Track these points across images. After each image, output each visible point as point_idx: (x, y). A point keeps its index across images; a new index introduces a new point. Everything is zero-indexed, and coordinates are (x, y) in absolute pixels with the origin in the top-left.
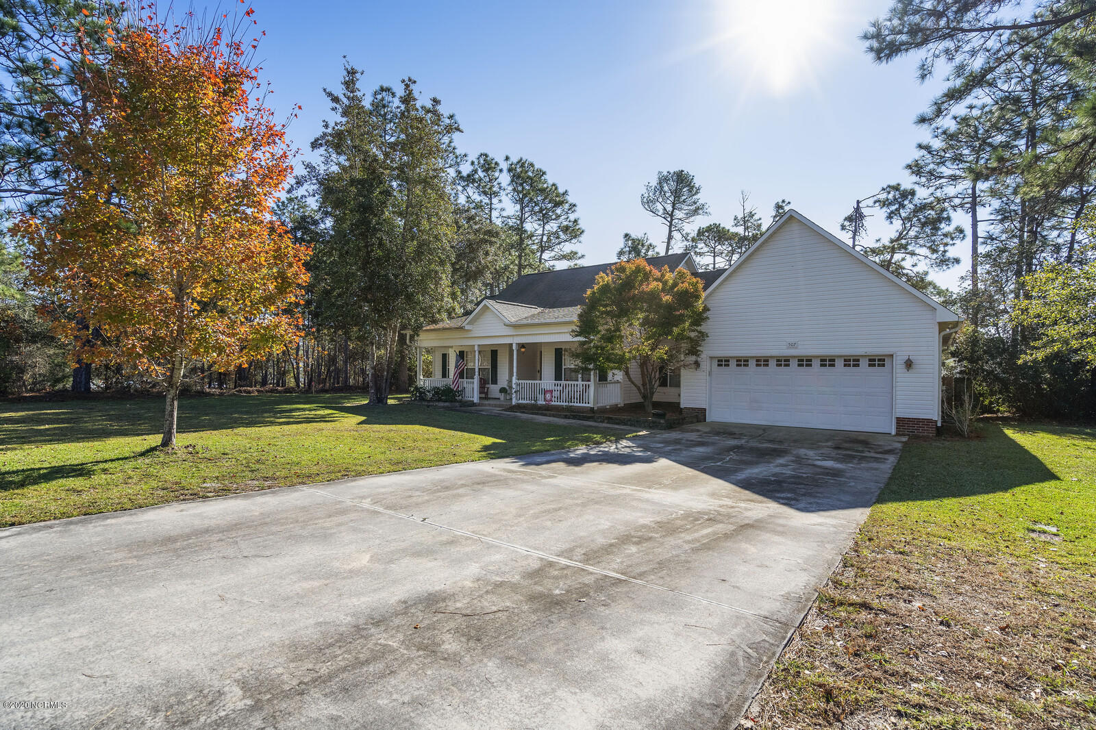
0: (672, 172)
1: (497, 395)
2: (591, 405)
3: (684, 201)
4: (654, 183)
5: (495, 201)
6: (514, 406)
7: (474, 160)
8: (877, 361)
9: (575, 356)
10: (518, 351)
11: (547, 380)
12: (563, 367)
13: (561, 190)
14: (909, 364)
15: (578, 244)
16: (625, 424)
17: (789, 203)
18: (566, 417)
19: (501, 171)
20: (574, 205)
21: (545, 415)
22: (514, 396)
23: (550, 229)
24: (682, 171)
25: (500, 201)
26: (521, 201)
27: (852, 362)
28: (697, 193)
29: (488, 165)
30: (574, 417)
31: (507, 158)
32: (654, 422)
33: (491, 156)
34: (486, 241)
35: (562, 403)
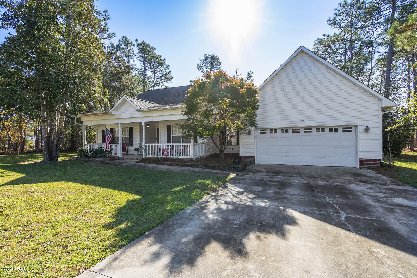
0: (210, 55)
1: (133, 152)
2: (192, 157)
3: (215, 67)
4: (203, 58)
5: (131, 60)
6: (144, 159)
7: (120, 39)
8: (347, 129)
9: (183, 127)
10: (145, 127)
11: (163, 143)
12: (172, 136)
13: (162, 58)
14: (367, 130)
15: (170, 83)
16: (217, 169)
17: (253, 73)
18: (178, 165)
19: (134, 45)
20: (169, 66)
21: (164, 164)
22: (143, 153)
23: (157, 76)
24: (214, 55)
25: (134, 61)
26: (144, 61)
27: (334, 129)
28: (220, 65)
29: (127, 43)
30: (183, 165)
31: (136, 40)
32: (234, 167)
33: (128, 38)
34: (126, 72)
35: (173, 157)
